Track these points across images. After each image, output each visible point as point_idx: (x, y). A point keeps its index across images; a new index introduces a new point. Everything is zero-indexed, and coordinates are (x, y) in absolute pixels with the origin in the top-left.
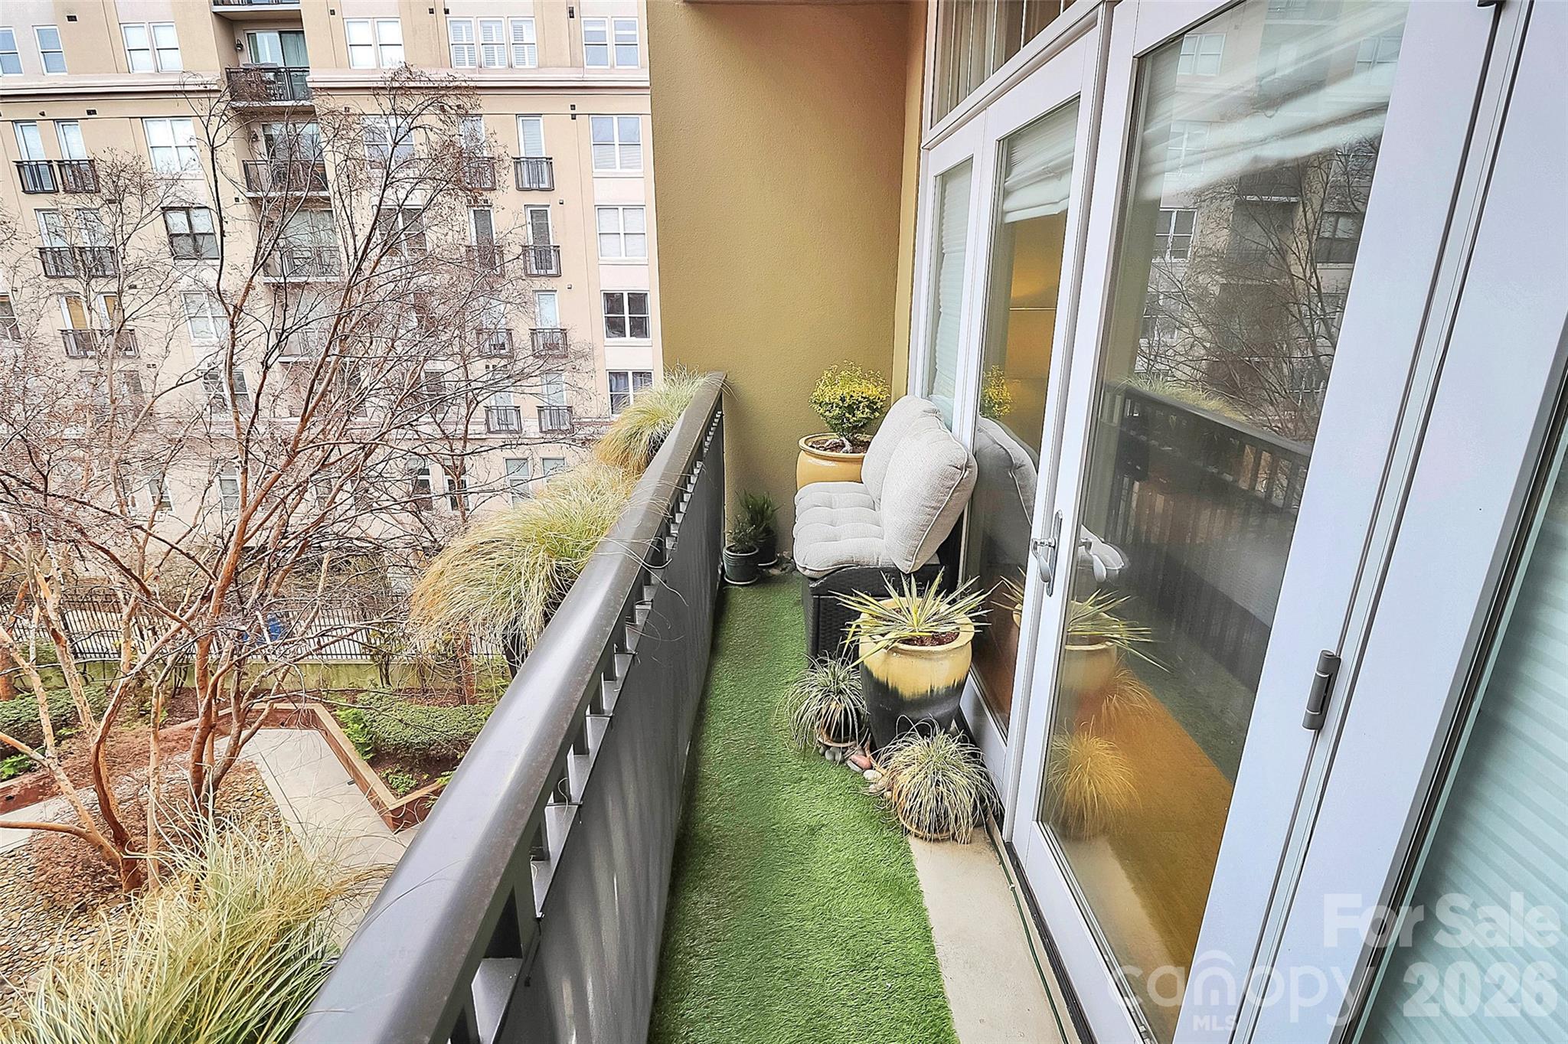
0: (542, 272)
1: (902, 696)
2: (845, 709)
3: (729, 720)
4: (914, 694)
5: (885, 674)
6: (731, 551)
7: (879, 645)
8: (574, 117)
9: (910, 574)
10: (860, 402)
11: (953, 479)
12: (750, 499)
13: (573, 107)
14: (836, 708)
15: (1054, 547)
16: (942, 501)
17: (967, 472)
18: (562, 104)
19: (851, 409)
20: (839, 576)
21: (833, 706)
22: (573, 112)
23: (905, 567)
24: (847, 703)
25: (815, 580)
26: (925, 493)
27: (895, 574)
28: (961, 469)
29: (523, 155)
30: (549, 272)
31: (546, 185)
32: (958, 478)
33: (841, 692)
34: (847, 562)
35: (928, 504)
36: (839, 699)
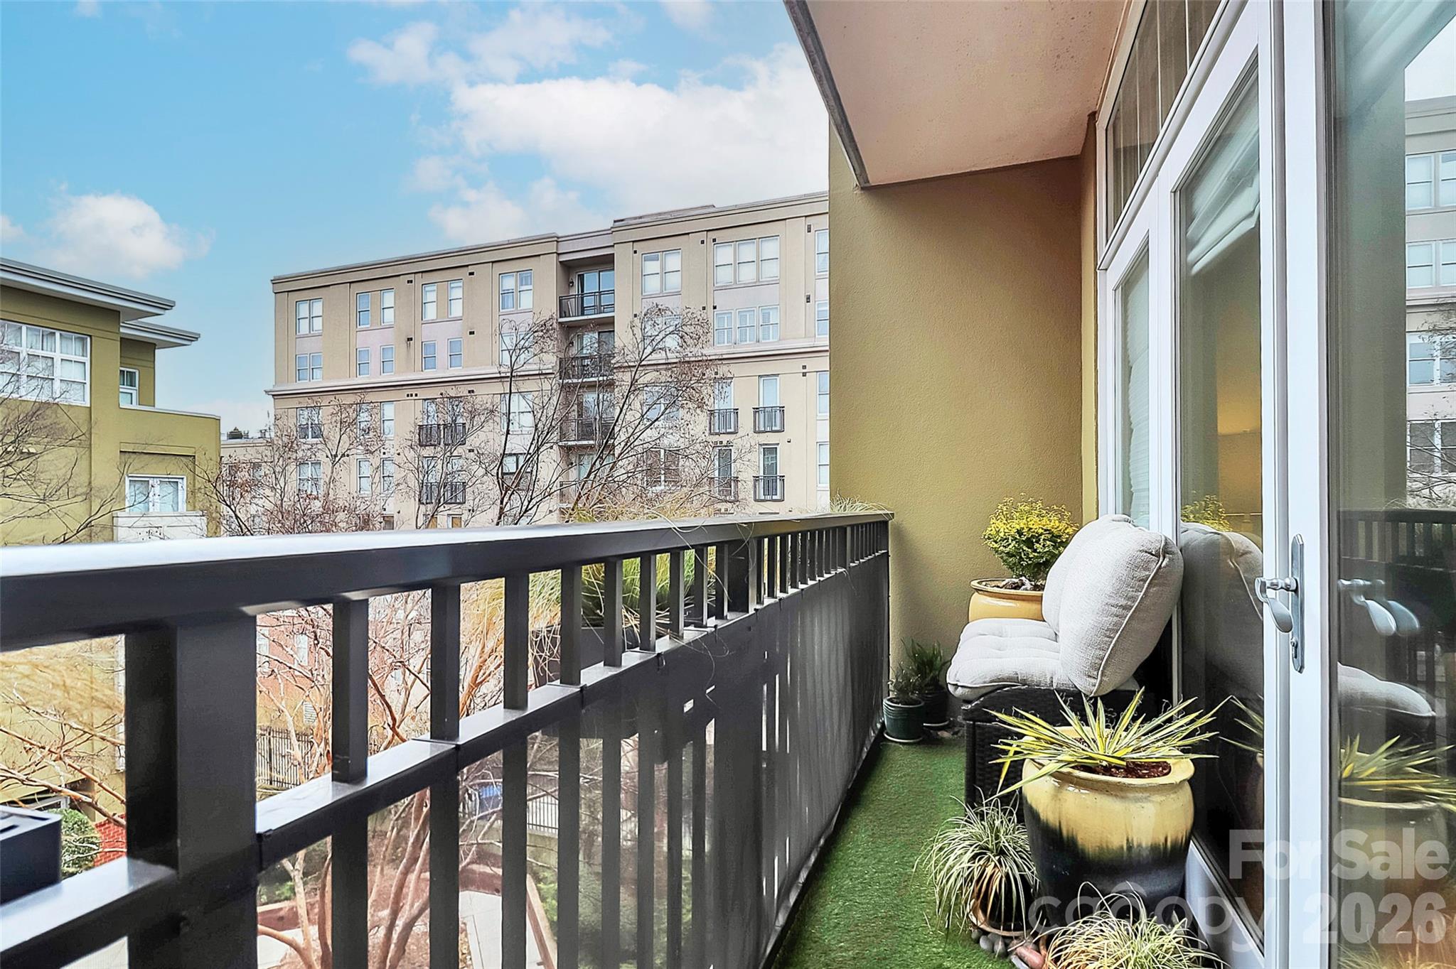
0: (769, 497)
1: (1083, 851)
2: (1007, 876)
3: (857, 879)
4: (1101, 848)
5: (1057, 815)
6: (892, 702)
7: (1044, 770)
8: (804, 374)
9: (1096, 698)
10: (1042, 534)
11: (1147, 569)
12: (917, 647)
13: (804, 367)
14: (996, 872)
15: (1296, 591)
16: (1133, 599)
17: (1166, 560)
18: (796, 365)
19: (1029, 543)
20: (1000, 696)
21: (989, 870)
22: (804, 371)
23: (1087, 686)
24: (1009, 867)
25: (969, 702)
26: (1109, 589)
27: (1076, 699)
28: (1157, 555)
29: (761, 406)
30: (774, 497)
31: (777, 428)
32: (1154, 567)
33: (1002, 852)
34: (1009, 679)
35: (1113, 602)
36: (999, 861)
